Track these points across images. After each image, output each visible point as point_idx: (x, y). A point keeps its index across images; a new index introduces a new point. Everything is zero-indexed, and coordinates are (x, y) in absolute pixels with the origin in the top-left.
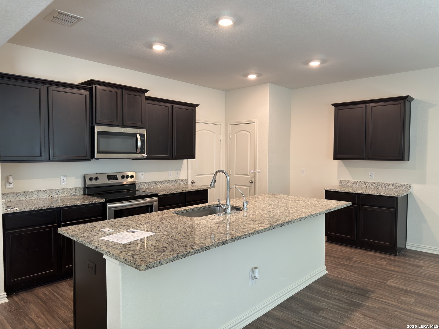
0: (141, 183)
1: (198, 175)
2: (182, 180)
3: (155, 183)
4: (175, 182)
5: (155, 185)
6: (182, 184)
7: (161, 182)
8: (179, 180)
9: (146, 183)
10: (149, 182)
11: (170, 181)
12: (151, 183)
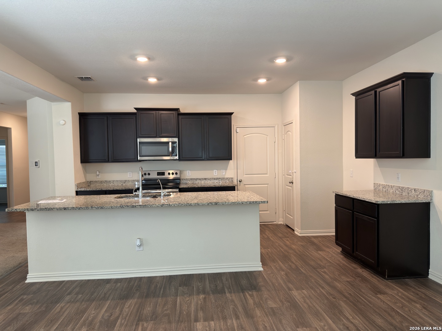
0: (187, 179)
1: (246, 175)
2: (227, 178)
3: (200, 179)
4: (219, 180)
5: (200, 181)
6: (228, 181)
7: (205, 179)
8: (224, 178)
9: (191, 179)
10: (194, 179)
11: (214, 179)
12: (196, 179)
